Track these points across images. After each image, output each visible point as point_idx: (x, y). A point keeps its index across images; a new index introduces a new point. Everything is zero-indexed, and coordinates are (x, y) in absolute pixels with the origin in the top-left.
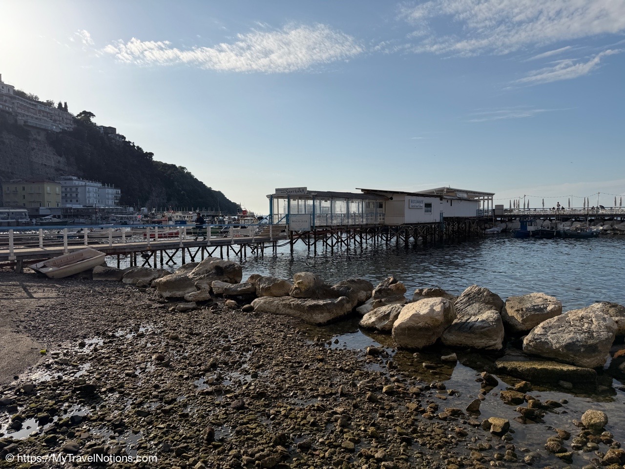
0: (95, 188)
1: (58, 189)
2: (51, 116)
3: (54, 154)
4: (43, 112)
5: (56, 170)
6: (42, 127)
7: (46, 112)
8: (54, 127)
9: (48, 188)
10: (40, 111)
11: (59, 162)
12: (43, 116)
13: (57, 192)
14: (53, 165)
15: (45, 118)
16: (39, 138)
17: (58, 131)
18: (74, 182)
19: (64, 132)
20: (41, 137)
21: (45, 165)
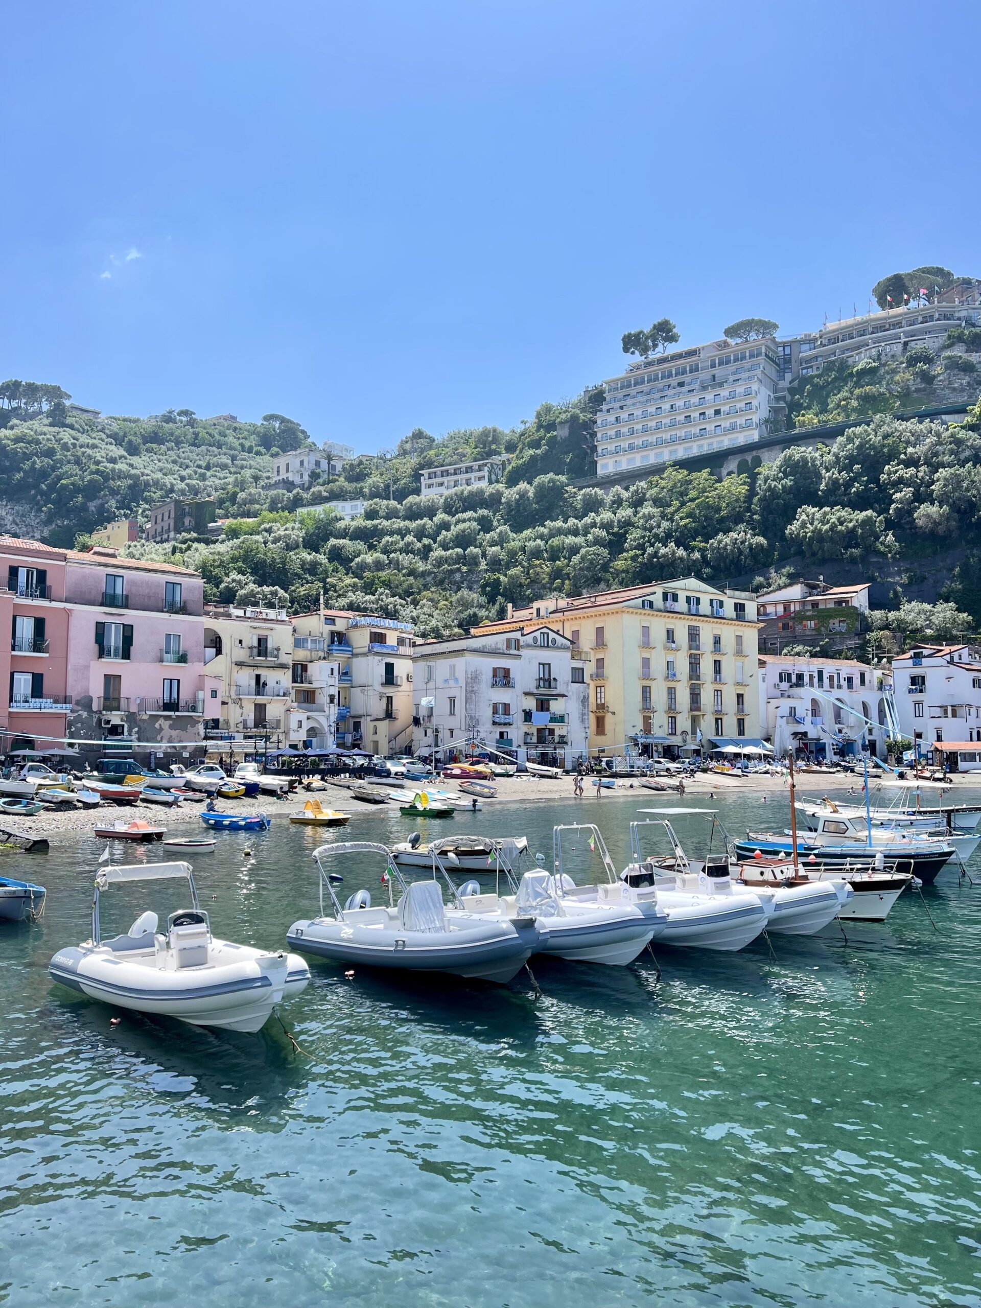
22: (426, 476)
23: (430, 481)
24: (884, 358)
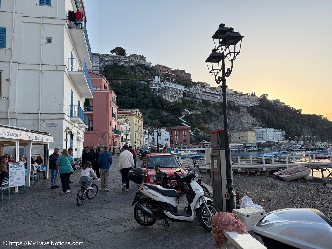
0: (271, 132)
1: (254, 134)
2: (249, 99)
3: (251, 117)
4: (245, 98)
5: (252, 124)
6: (245, 105)
7: (246, 98)
8: (250, 104)
9: (250, 133)
10: (244, 98)
11: (253, 121)
12: (245, 100)
13: (254, 135)
14: (251, 122)
15: (246, 101)
16: (244, 110)
17: (252, 106)
18: (261, 129)
19: (255, 106)
20: (245, 110)
21: (247, 123)
24: (125, 66)
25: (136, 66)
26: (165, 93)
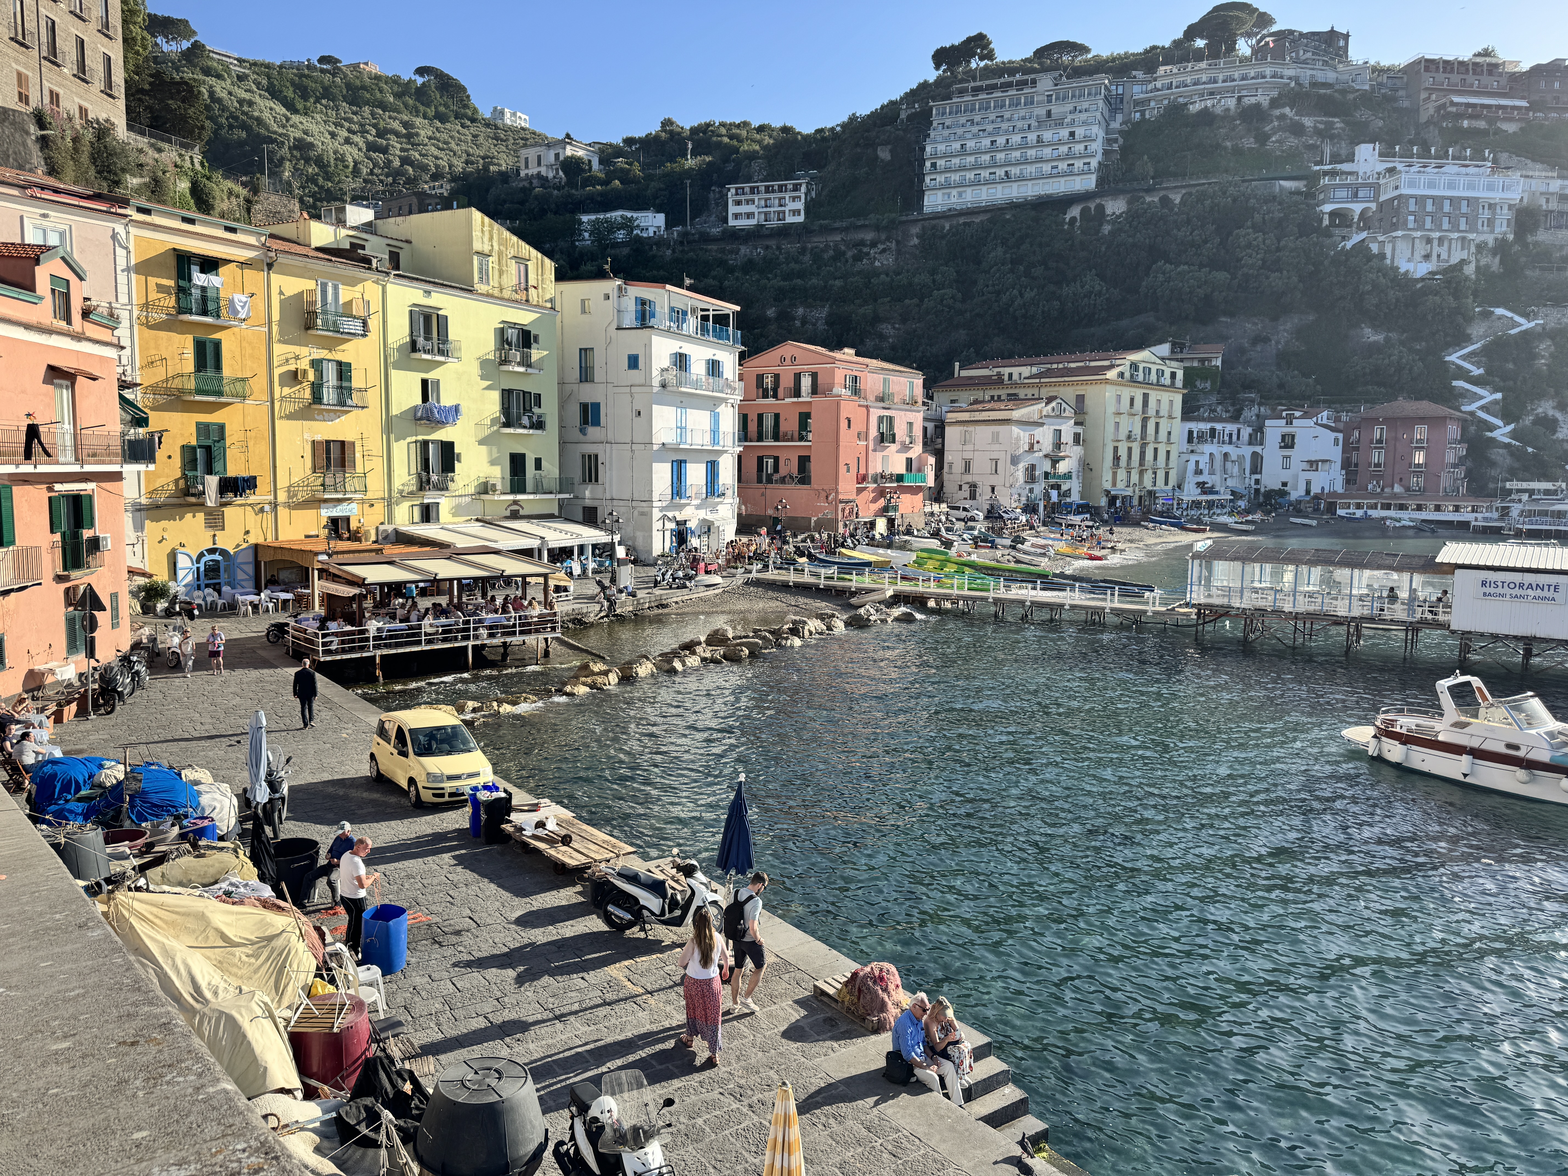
22: (733, 191)
23: (738, 198)
24: (1218, 110)
25: (1275, 103)
26: (1394, 227)
